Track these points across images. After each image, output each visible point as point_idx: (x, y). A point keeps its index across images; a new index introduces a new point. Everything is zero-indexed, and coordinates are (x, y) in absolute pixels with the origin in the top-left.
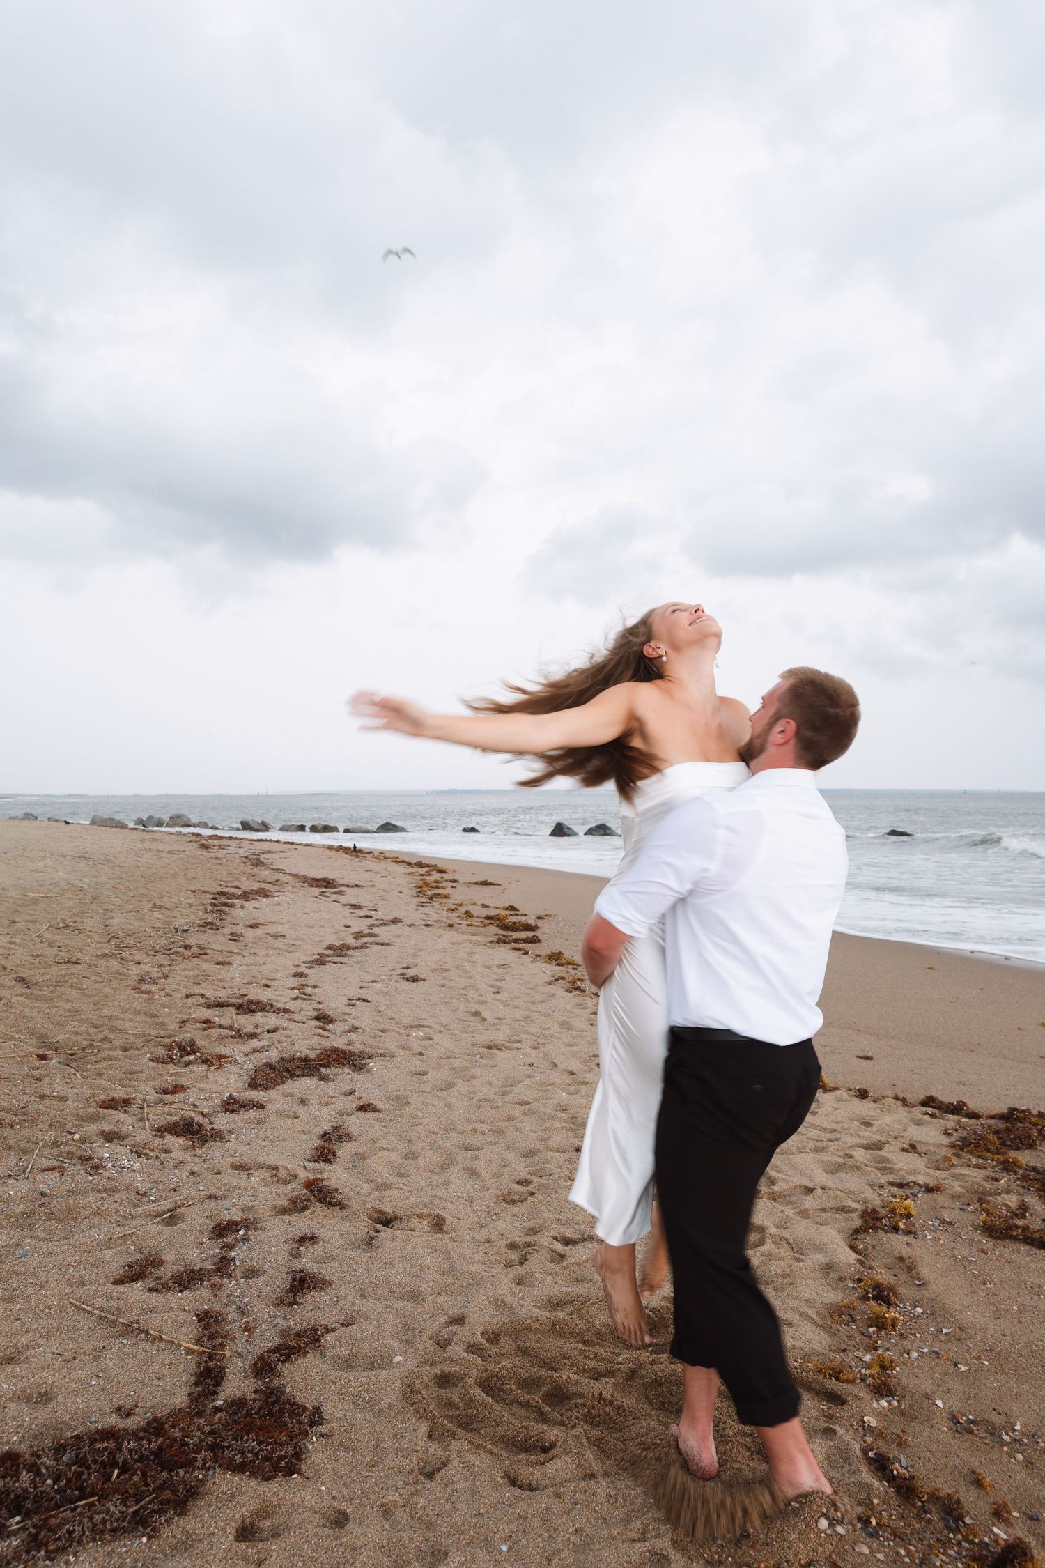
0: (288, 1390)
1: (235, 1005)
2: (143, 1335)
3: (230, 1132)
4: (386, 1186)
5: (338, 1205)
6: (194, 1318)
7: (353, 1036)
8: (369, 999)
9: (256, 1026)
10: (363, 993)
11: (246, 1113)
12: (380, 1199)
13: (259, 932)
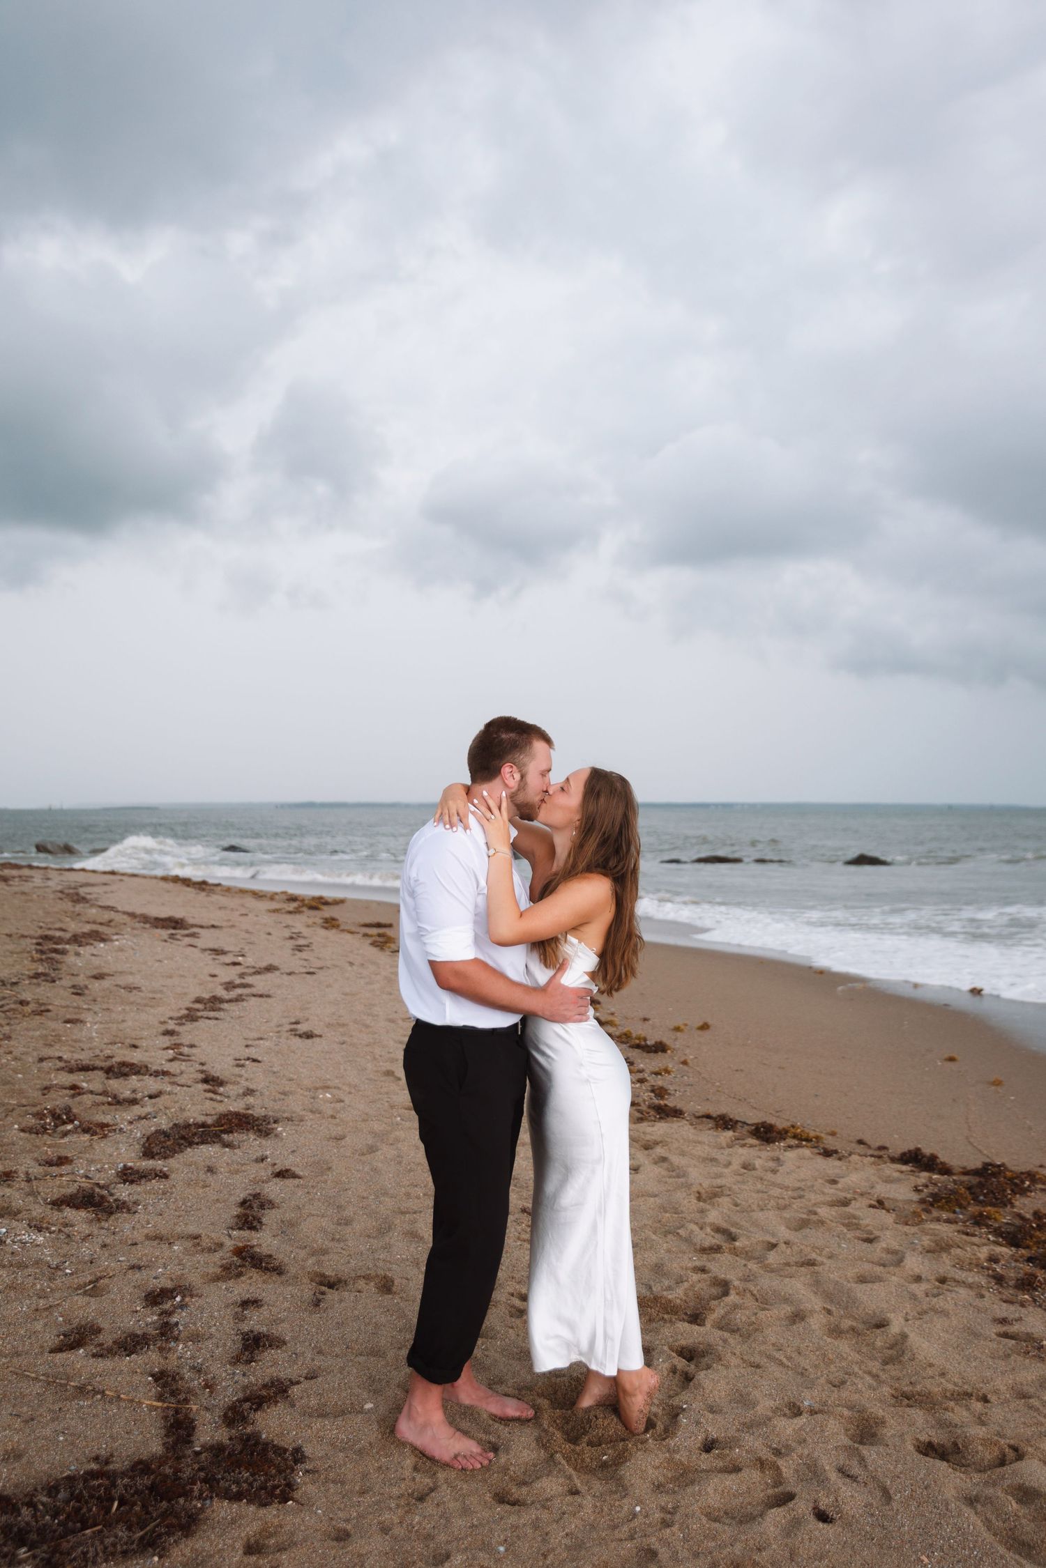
0: (264, 1436)
1: (102, 1068)
2: (99, 1396)
3: (136, 1203)
4: (324, 1252)
5: (274, 1270)
6: (150, 1378)
7: (250, 1100)
8: (260, 1059)
9: (134, 1091)
10: (252, 1052)
11: (148, 1184)
12: (319, 1263)
13: (106, 983)
